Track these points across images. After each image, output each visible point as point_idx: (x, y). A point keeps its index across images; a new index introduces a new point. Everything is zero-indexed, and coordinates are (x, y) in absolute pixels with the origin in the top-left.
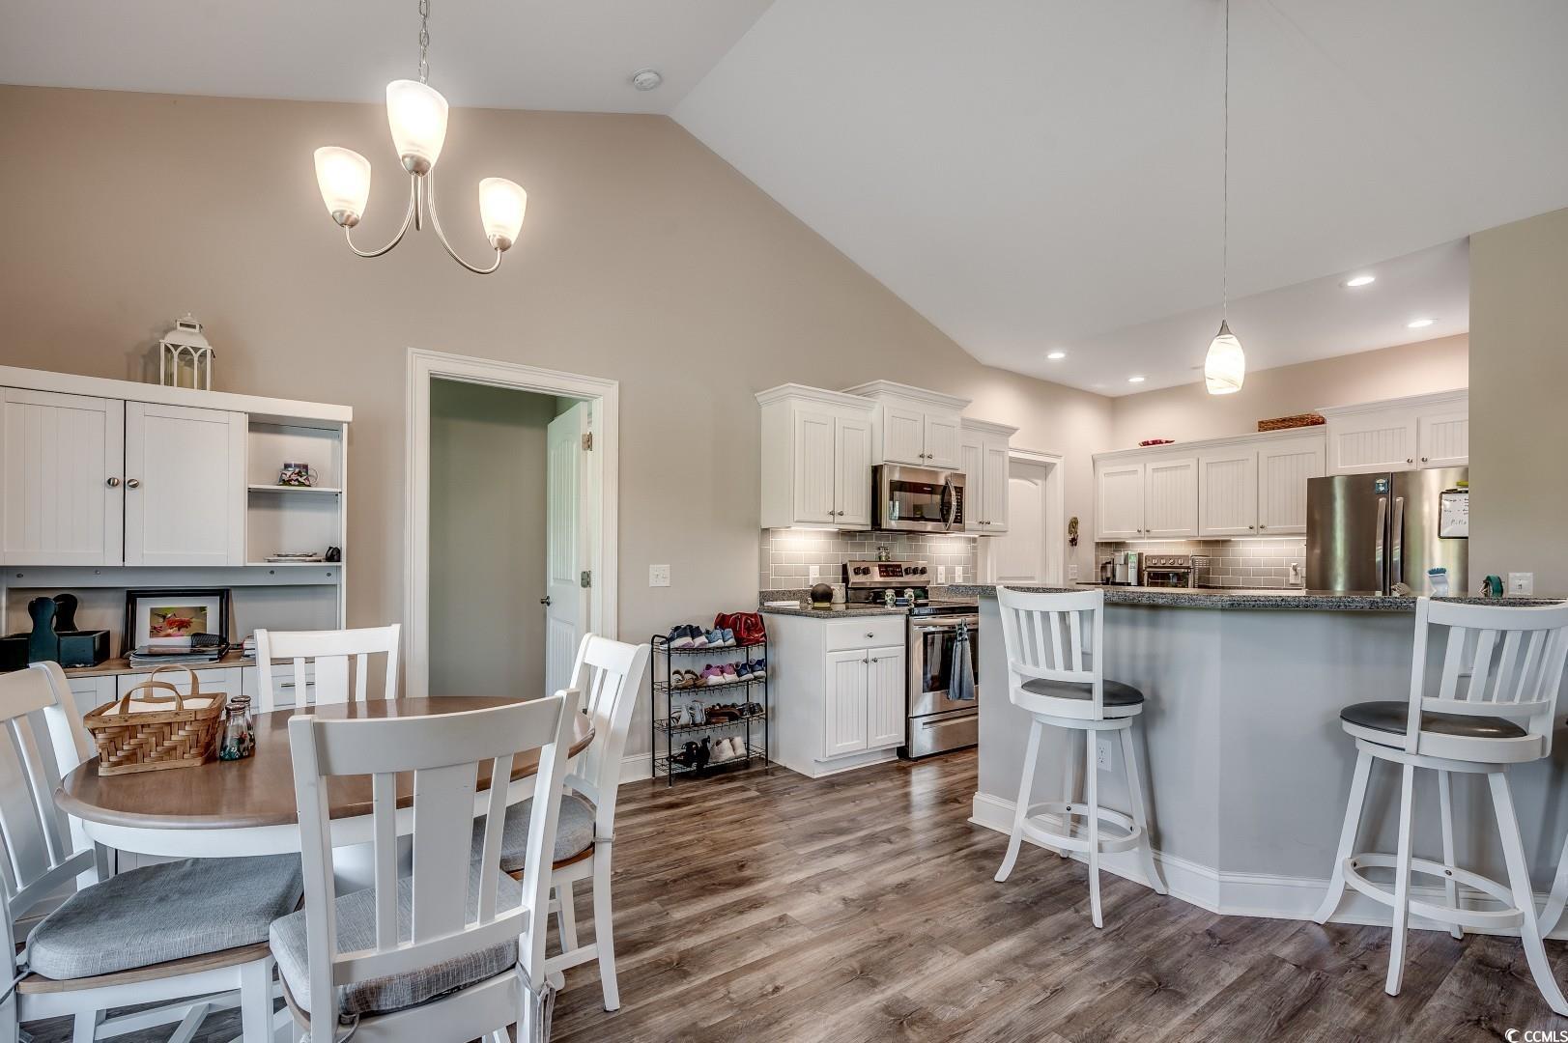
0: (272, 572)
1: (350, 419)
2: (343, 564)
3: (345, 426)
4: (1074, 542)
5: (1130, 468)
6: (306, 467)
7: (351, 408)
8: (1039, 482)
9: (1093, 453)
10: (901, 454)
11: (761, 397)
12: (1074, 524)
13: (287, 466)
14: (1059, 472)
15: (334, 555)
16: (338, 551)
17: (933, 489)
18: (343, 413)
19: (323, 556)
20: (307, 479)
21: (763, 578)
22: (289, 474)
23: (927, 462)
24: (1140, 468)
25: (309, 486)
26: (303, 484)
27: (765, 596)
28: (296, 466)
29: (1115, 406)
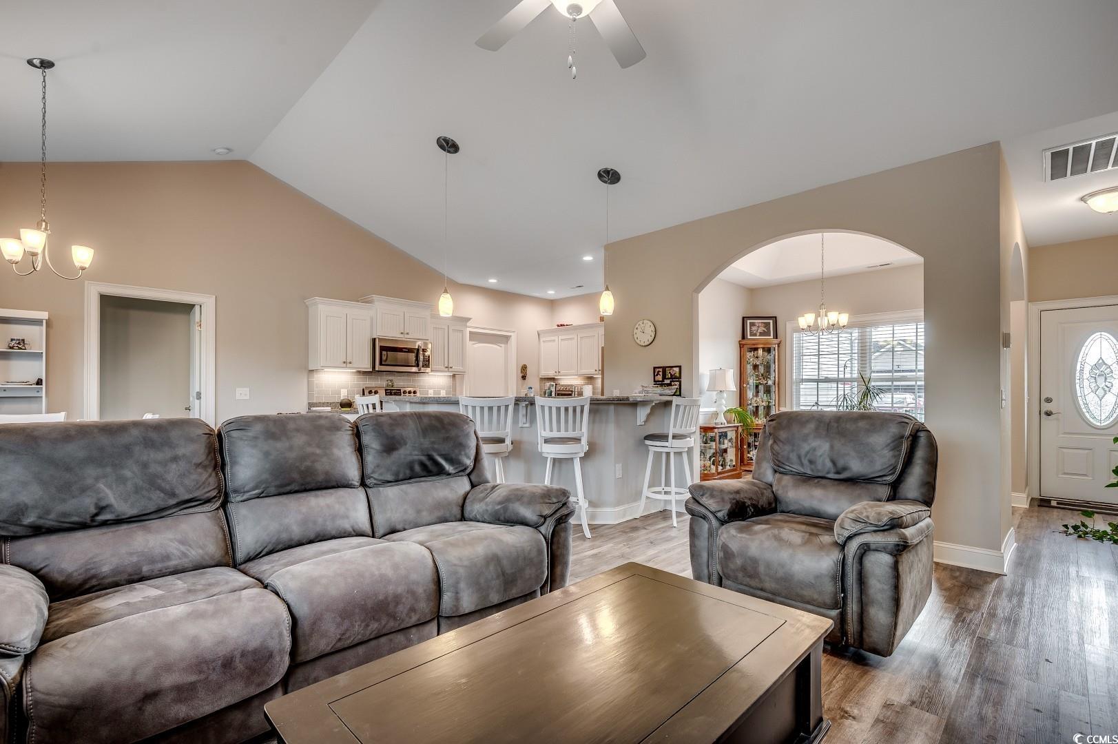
0: (5, 390)
1: (47, 318)
2: (44, 386)
3: (44, 321)
4: (524, 377)
5: (553, 338)
6: (23, 340)
7: (47, 313)
8: (503, 345)
9: (539, 329)
10: (390, 332)
11: (308, 302)
12: (524, 368)
13: (12, 340)
14: (513, 340)
15: (39, 382)
16: (41, 380)
17: (410, 351)
18: (44, 315)
19: (35, 382)
20: (24, 346)
21: (310, 395)
22: (13, 343)
23: (406, 336)
24: (556, 338)
25: (25, 349)
26: (21, 349)
27: (311, 405)
28: (17, 340)
29: (552, 304)
